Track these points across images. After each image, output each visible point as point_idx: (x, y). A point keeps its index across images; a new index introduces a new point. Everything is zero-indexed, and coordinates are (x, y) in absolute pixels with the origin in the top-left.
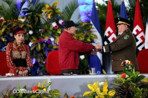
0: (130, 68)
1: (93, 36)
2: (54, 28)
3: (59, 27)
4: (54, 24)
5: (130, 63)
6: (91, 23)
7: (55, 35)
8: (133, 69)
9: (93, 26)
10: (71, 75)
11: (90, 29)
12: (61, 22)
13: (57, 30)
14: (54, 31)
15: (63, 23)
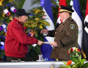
0: (77, 55)
1: (46, 24)
2: (6, 15)
3: (11, 14)
4: (6, 11)
5: (77, 50)
6: (44, 10)
7: (7, 22)
8: (79, 56)
9: (46, 14)
10: (19, 61)
11: (42, 16)
12: (13, 9)
13: (9, 17)
14: (6, 18)
15: (14, 10)
